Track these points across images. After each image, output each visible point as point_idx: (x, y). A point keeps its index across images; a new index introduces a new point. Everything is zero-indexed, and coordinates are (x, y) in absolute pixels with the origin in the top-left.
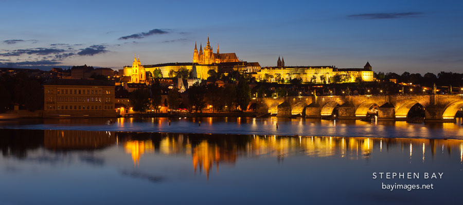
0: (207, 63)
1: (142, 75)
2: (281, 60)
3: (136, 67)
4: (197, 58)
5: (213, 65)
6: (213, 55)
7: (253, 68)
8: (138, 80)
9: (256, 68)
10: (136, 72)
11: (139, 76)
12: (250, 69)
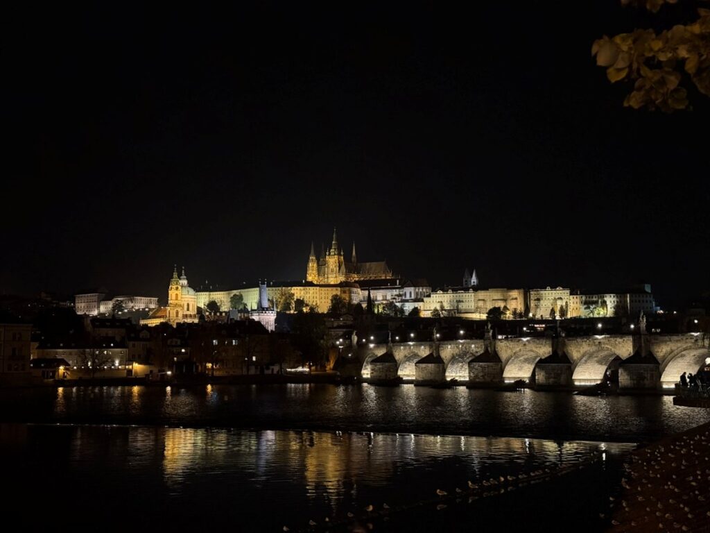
0: (332, 281)
1: (188, 305)
3: (177, 288)
4: (315, 272)
5: (341, 285)
6: (343, 267)
7: (417, 290)
8: (180, 315)
9: (421, 290)
10: (177, 299)
11: (182, 306)
12: (411, 293)
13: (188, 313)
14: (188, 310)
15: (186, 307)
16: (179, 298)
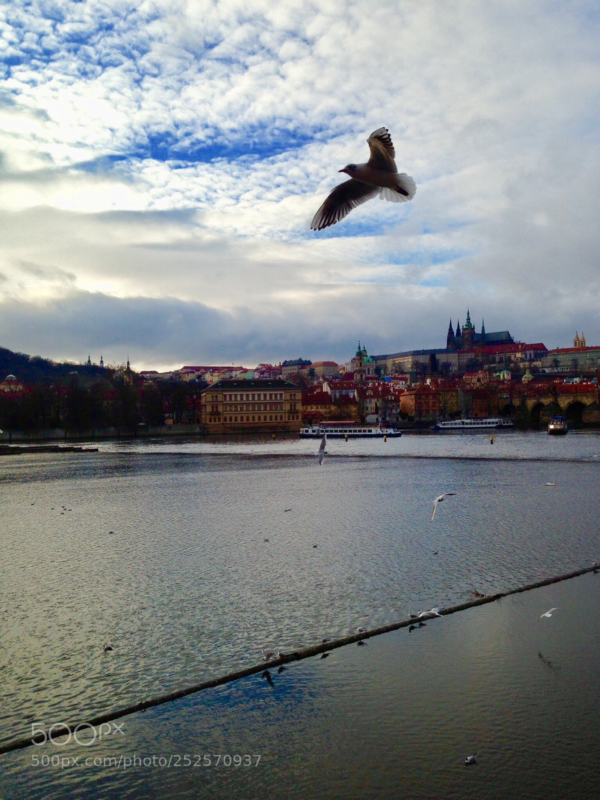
1: (369, 369)
2: (580, 338)
3: (360, 358)
6: (474, 337)
7: (536, 351)
8: (364, 377)
9: (539, 351)
10: (361, 366)
11: (364, 372)
12: (530, 354)
13: (369, 376)
14: (369, 373)
15: (367, 372)
16: (362, 366)
